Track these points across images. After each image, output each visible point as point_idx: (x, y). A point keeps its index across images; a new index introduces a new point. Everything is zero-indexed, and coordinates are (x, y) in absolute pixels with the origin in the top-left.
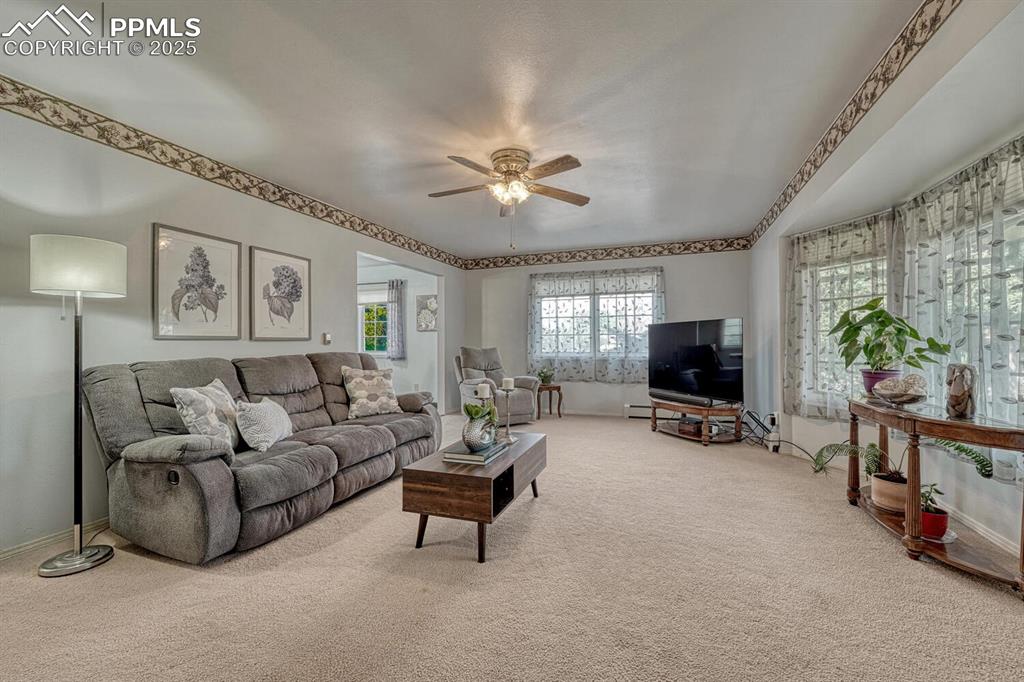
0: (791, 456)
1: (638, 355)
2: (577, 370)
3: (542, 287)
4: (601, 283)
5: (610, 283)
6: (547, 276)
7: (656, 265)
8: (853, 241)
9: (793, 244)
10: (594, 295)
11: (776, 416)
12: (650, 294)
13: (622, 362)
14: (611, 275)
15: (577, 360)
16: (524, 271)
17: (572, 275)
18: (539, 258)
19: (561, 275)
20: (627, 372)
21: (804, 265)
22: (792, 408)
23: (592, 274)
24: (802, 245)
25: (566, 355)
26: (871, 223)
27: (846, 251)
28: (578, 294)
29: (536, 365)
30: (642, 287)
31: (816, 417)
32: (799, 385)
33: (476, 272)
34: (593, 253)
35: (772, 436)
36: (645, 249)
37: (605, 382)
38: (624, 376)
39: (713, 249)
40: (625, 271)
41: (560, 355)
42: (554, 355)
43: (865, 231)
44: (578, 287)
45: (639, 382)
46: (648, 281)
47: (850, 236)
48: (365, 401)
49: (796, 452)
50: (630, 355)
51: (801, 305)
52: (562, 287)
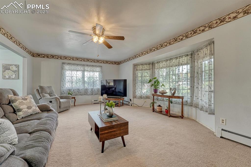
0: (134, 106)
1: (96, 87)
2: (79, 92)
3: (67, 67)
4: (86, 68)
5: (89, 68)
6: (69, 64)
7: (101, 65)
8: (146, 67)
9: (135, 66)
10: (84, 71)
11: (131, 99)
12: (98, 72)
13: (92, 89)
14: (89, 66)
15: (79, 89)
16: (60, 61)
17: (78, 65)
18: (66, 58)
19: (74, 64)
20: (93, 92)
21: (137, 70)
22: (135, 97)
23: (84, 65)
24: (137, 66)
25: (75, 88)
26: (149, 64)
27: (145, 68)
28: (79, 70)
29: (65, 91)
30: (97, 70)
31: (140, 98)
32: (136, 92)
33: (38, 59)
34: (84, 60)
35: (131, 103)
36: (98, 61)
37: (87, 95)
38: (93, 93)
39: (112, 64)
40: (93, 66)
41: (73, 88)
42: (71, 88)
43: (148, 65)
44: (79, 68)
45: (96, 94)
46: (98, 69)
47: (145, 66)
48: (26, 110)
49: (135, 105)
50: (94, 87)
51: (136, 77)
52: (74, 68)
